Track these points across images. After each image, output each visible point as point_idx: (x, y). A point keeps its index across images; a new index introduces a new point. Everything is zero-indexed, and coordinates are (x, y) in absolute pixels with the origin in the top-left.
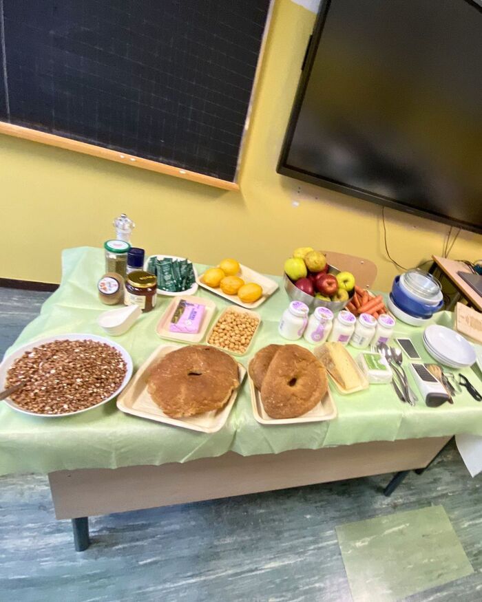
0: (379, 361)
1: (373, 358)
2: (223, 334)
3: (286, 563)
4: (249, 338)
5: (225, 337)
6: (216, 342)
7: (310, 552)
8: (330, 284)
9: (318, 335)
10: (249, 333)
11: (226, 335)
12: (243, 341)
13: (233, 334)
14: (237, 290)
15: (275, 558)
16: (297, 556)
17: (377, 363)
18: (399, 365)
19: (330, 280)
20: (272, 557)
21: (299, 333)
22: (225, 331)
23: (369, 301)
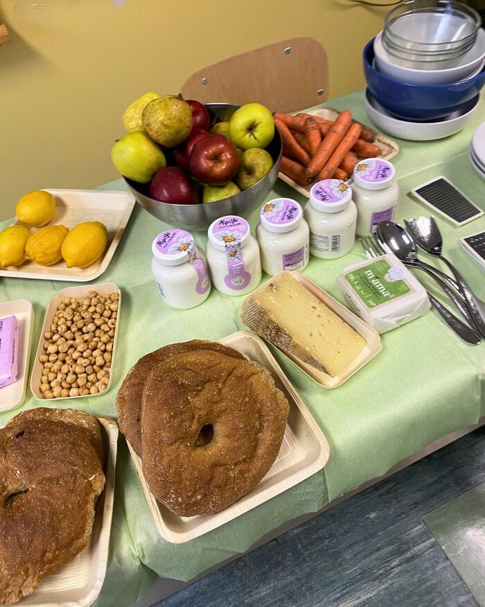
0: (386, 277)
1: (370, 274)
2: (59, 363)
3: (364, 598)
4: (109, 347)
5: (65, 368)
6: (52, 384)
7: (396, 570)
8: (216, 158)
9: (238, 279)
10: (104, 338)
11: (64, 362)
12: (100, 361)
13: (76, 355)
14: (59, 252)
15: (343, 595)
16: (377, 583)
17: (383, 282)
18: (437, 254)
19: (212, 150)
20: (338, 595)
21: (199, 290)
22: (61, 356)
23: (323, 137)
